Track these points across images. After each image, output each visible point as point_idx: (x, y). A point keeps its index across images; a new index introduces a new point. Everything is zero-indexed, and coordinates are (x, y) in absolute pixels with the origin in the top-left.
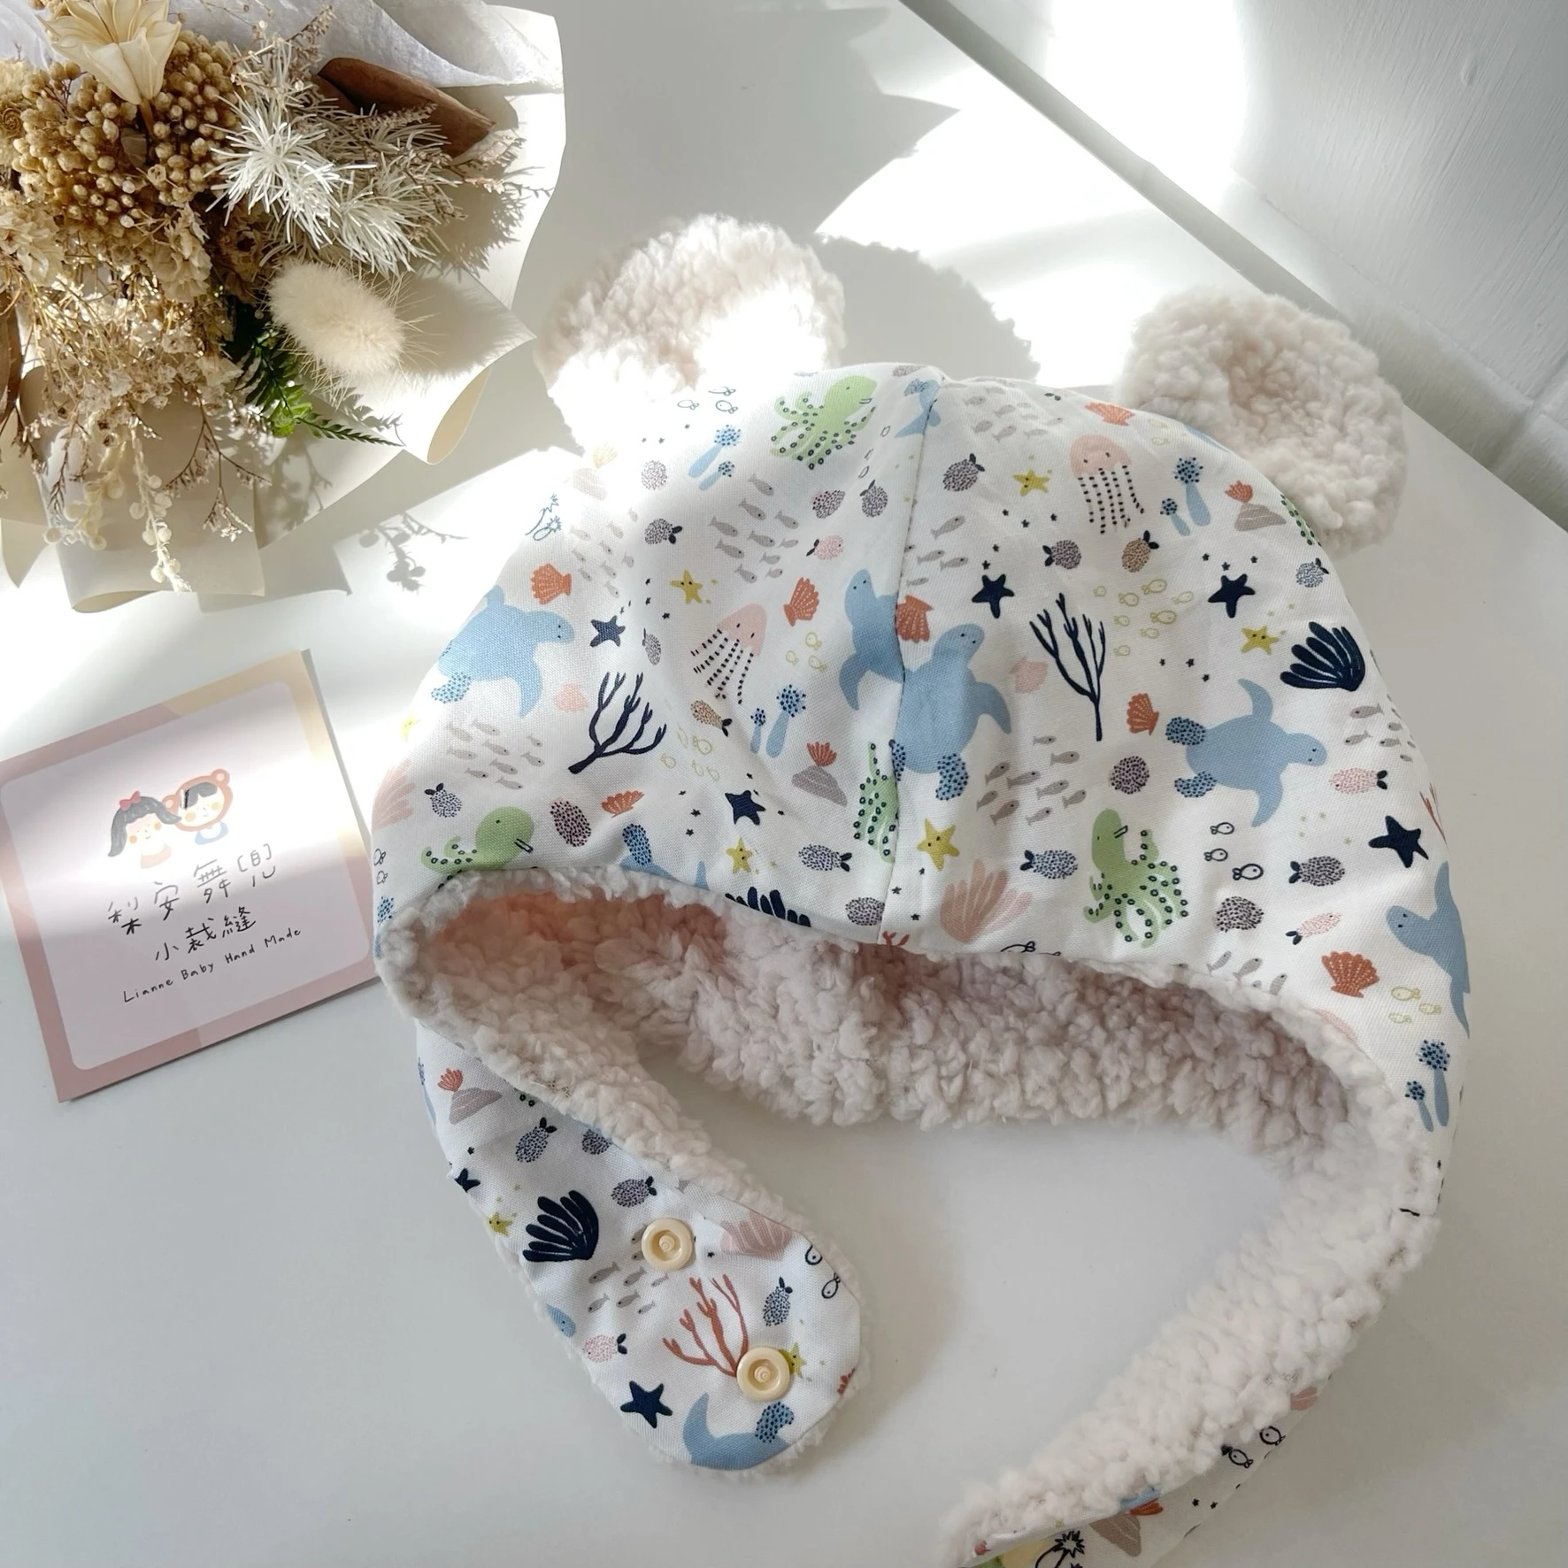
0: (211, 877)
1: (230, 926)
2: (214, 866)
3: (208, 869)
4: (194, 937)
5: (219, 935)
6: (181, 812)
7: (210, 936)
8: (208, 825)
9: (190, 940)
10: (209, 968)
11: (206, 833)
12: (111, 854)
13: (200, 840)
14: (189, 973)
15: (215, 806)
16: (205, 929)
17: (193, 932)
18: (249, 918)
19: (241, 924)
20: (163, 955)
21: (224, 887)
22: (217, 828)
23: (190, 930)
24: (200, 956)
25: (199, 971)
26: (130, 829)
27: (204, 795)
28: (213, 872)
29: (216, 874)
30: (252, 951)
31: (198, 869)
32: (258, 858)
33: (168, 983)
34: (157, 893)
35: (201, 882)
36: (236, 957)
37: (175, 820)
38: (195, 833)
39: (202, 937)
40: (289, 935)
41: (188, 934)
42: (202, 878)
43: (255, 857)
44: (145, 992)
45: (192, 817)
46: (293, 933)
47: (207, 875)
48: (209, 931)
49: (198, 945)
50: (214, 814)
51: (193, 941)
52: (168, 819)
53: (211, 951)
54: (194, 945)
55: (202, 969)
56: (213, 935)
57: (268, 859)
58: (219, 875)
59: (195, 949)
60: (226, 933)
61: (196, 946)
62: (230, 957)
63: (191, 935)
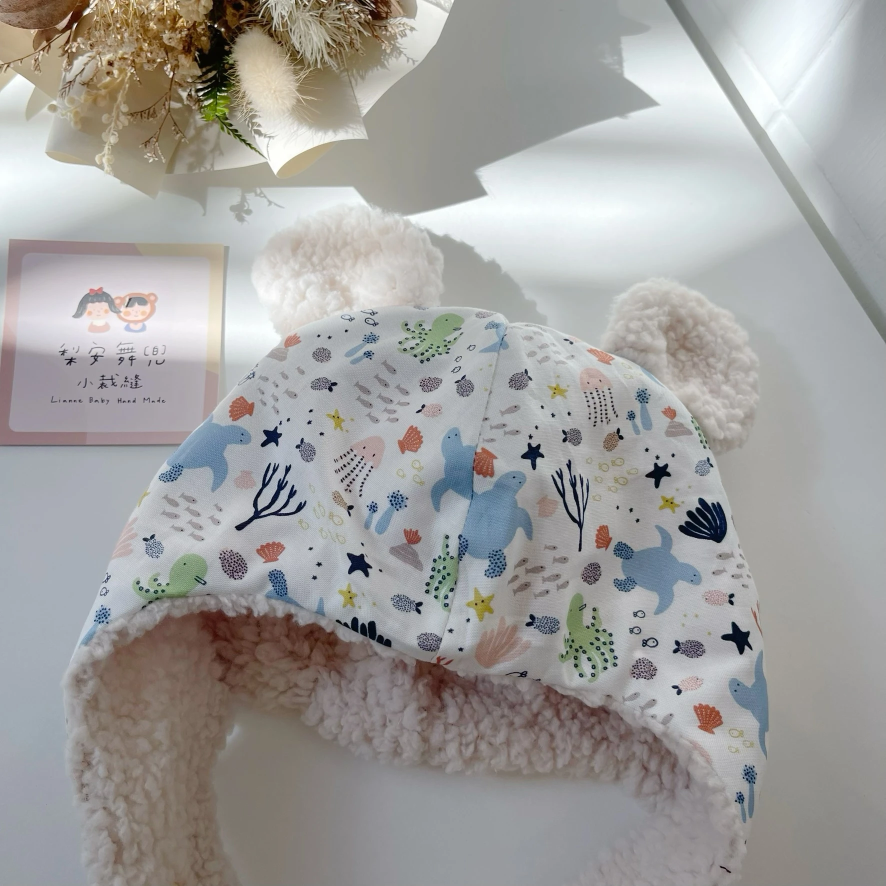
0: (126, 351)
1: (127, 383)
2: (130, 346)
3: (126, 347)
4: (104, 381)
5: (119, 386)
6: (123, 309)
7: (113, 384)
8: (136, 322)
9: (101, 382)
10: (106, 402)
11: (132, 326)
12: (74, 316)
13: (128, 329)
14: (94, 400)
15: (143, 313)
16: (112, 379)
17: (105, 378)
18: (139, 382)
19: (133, 384)
20: (83, 384)
21: (132, 359)
22: (139, 326)
23: (103, 376)
24: (104, 393)
25: (100, 401)
26: (90, 306)
27: (139, 304)
28: (128, 349)
29: (130, 351)
30: (134, 401)
31: (120, 344)
32: (157, 351)
33: (80, 401)
34: (92, 349)
35: (119, 352)
36: (124, 402)
37: (118, 312)
38: (126, 324)
39: (108, 383)
40: (159, 401)
41: (102, 378)
42: (121, 350)
44: (64, 401)
45: (127, 314)
46: (161, 401)
47: (124, 349)
48: (114, 381)
49: (105, 386)
50: (141, 317)
51: (102, 384)
52: (114, 310)
53: (110, 393)
54: (102, 386)
55: (102, 401)
56: (115, 384)
57: (162, 354)
58: (132, 352)
59: (102, 388)
60: (123, 386)
61: (103, 387)
62: (121, 400)
63: (103, 380)
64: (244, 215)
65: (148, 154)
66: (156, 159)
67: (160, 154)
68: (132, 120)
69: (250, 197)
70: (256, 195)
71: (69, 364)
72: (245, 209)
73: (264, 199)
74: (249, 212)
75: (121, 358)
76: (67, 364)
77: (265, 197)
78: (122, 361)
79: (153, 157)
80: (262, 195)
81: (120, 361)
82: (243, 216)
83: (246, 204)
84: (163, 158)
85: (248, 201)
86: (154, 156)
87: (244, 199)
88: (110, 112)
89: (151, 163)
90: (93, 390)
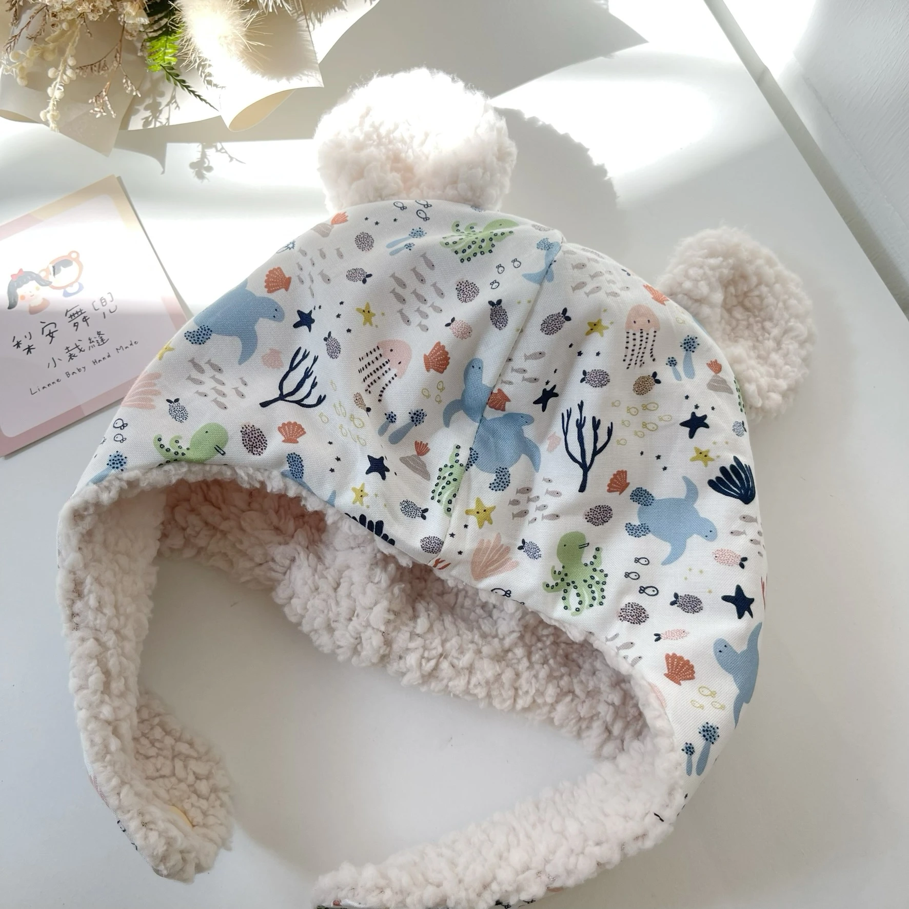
0: (76, 315)
1: (93, 343)
2: (77, 309)
3: (74, 311)
4: (71, 352)
5: (87, 349)
6: (52, 278)
7: (81, 350)
8: (71, 285)
9: (68, 354)
10: (83, 369)
11: (69, 290)
12: (10, 308)
13: (66, 295)
14: (71, 373)
16: (77, 346)
17: (70, 349)
18: (104, 337)
19: (100, 341)
20: (52, 364)
21: (86, 320)
22: (76, 286)
23: (67, 348)
24: (76, 363)
25: (76, 372)
26: (20, 292)
27: (64, 267)
28: (77, 312)
29: (80, 313)
30: (109, 356)
31: (68, 311)
32: (105, 301)
33: (58, 381)
34: (43, 328)
35: (70, 319)
36: (99, 361)
37: (48, 284)
39: (76, 351)
40: (131, 345)
41: (67, 351)
42: (71, 316)
43: (103, 301)
44: (44, 388)
45: (59, 281)
46: (133, 344)
47: (74, 314)
48: (80, 347)
49: (74, 356)
51: (71, 355)
52: (44, 284)
53: (81, 360)
54: (71, 357)
55: (79, 370)
56: (83, 350)
57: (112, 301)
58: (82, 313)
59: (72, 359)
60: (91, 348)
61: (73, 357)
62: (96, 362)
63: (69, 351)
64: (205, 172)
65: (96, 109)
66: (104, 114)
67: (110, 108)
68: (81, 74)
69: (211, 152)
70: (217, 151)
71: (29, 353)
72: (206, 165)
73: (225, 154)
74: (209, 169)
75: (75, 323)
76: (27, 354)
77: (226, 152)
78: (77, 326)
79: (100, 112)
80: (223, 151)
81: (76, 327)
82: (204, 174)
83: (206, 160)
84: (112, 112)
85: (208, 157)
86: (102, 111)
87: (204, 155)
88: (57, 67)
89: (99, 118)
90: (66, 365)
